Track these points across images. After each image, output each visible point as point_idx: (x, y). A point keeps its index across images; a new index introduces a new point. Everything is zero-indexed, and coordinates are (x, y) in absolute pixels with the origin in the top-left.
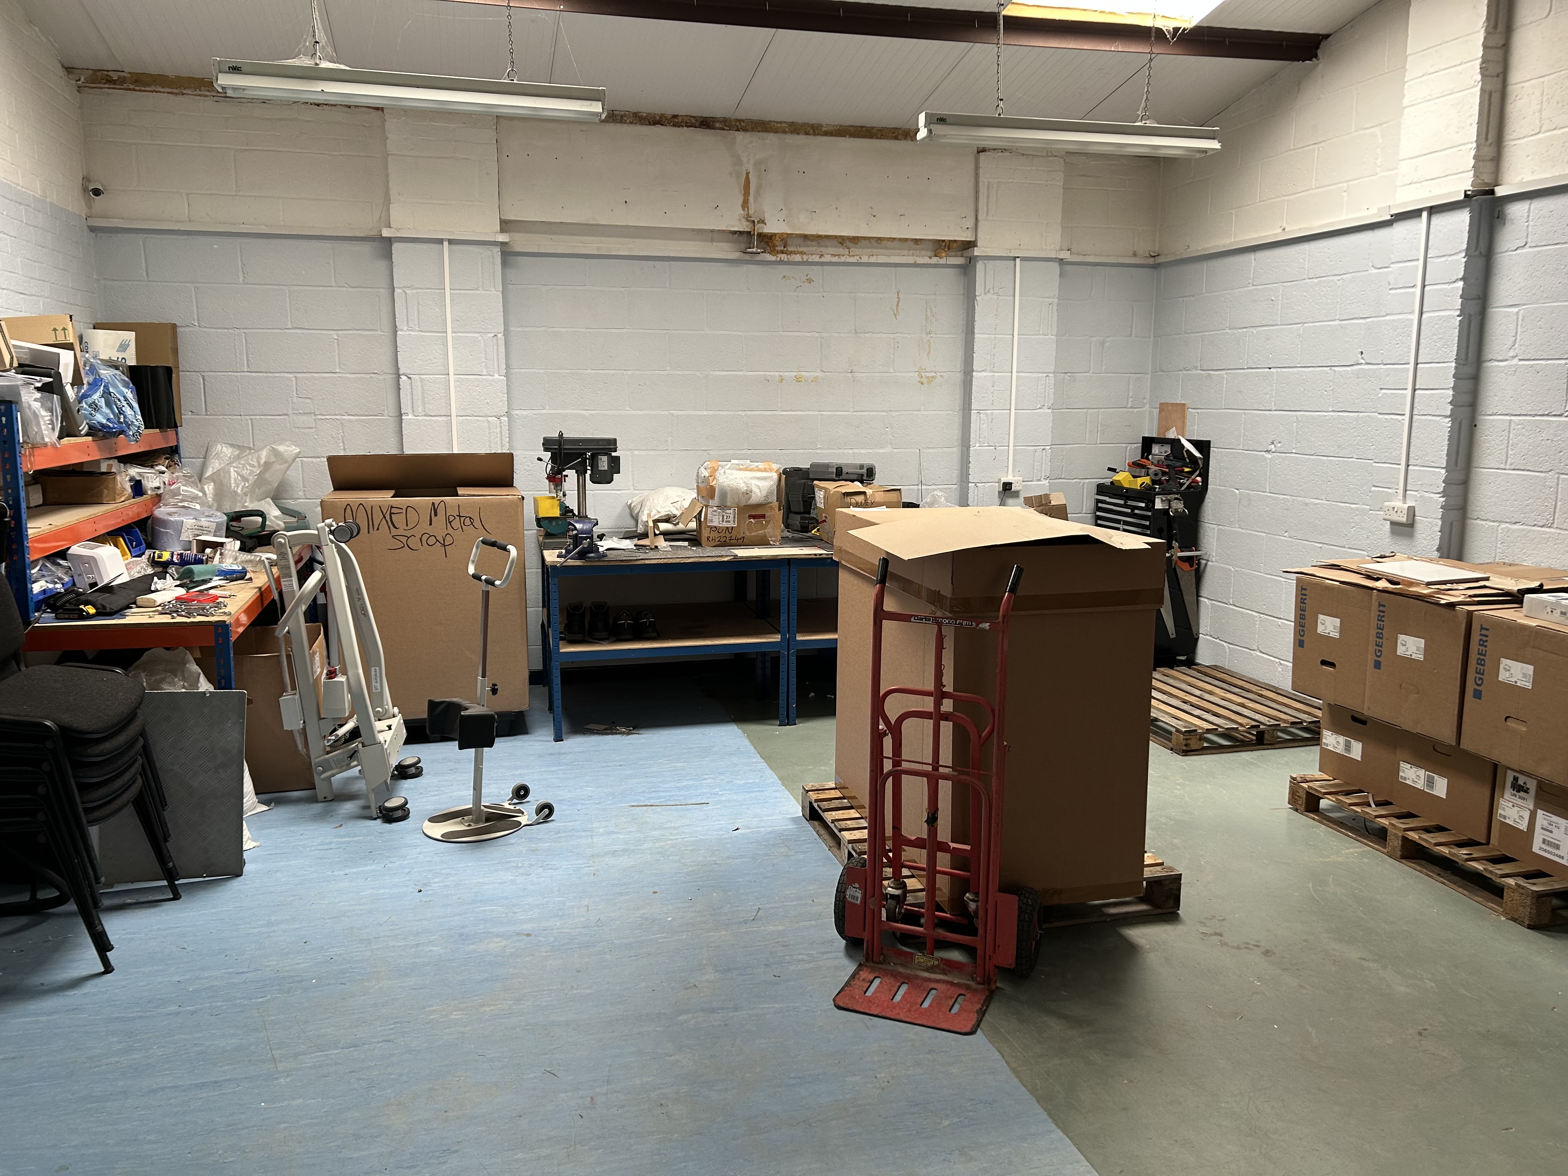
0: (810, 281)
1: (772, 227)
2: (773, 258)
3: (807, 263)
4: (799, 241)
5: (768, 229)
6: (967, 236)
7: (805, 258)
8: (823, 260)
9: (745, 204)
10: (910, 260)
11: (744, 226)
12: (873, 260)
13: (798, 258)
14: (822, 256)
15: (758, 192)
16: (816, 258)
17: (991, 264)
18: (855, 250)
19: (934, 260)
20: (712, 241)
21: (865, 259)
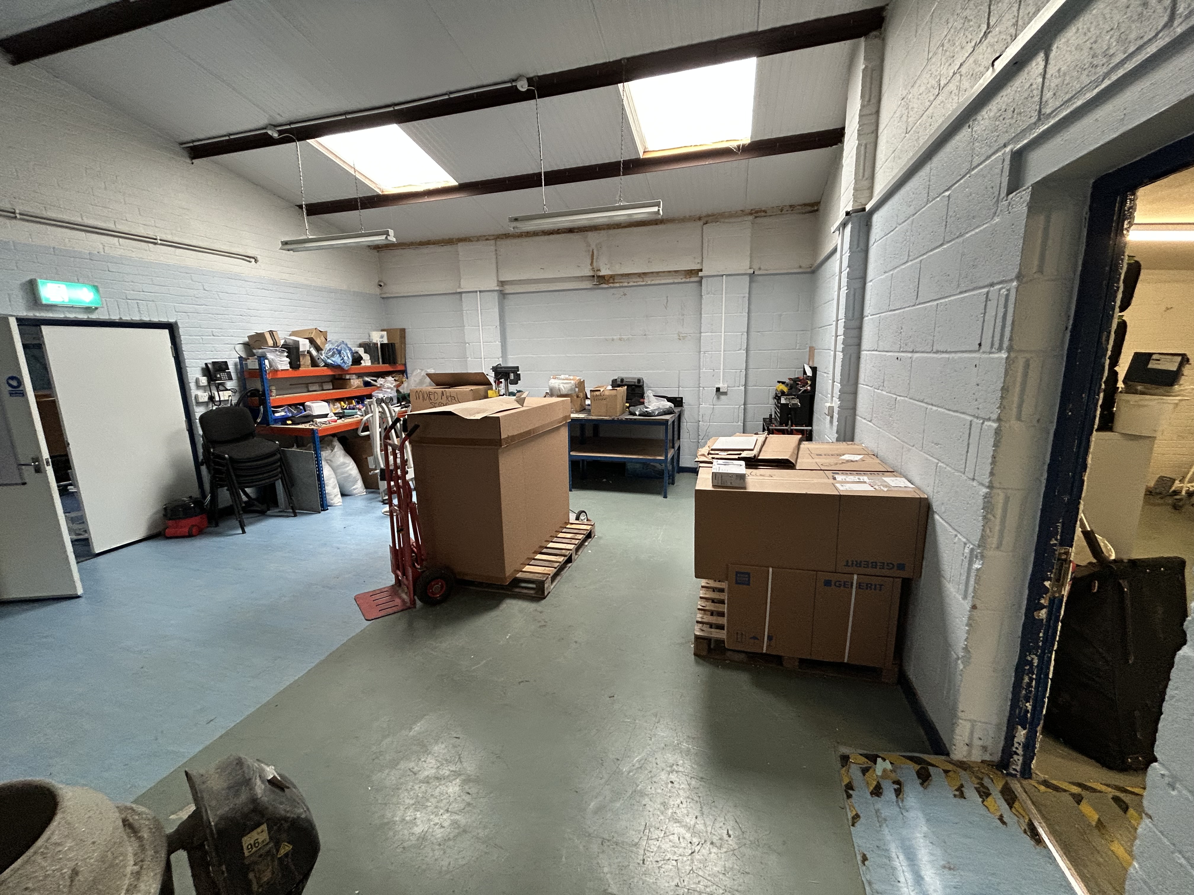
0: (625, 295)
1: (605, 272)
2: (606, 286)
3: (622, 287)
4: (620, 277)
5: (602, 273)
6: (698, 267)
7: (621, 284)
8: (630, 284)
9: (592, 264)
10: (671, 281)
11: (591, 273)
12: (653, 282)
13: (618, 285)
14: (628, 283)
15: (597, 258)
16: (626, 284)
17: (710, 279)
18: (646, 279)
19: (684, 280)
20: (582, 281)
21: (649, 283)
